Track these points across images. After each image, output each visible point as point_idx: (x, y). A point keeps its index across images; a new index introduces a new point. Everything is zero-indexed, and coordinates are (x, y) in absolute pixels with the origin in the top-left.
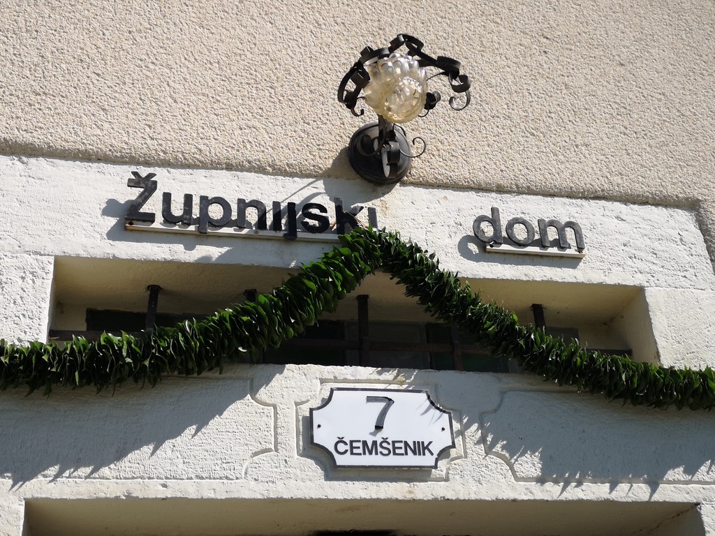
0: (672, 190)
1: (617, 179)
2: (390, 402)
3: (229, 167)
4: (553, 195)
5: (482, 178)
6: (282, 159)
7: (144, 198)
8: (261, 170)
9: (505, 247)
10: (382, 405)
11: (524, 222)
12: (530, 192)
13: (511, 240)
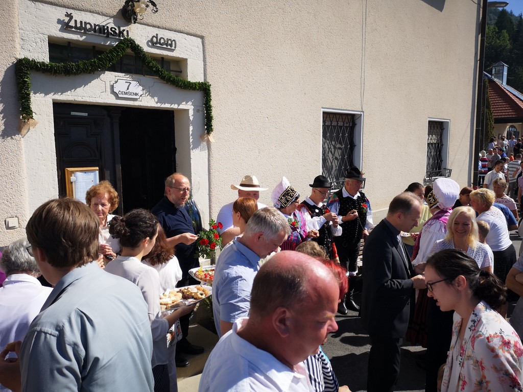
0: (199, 33)
1: (186, 28)
2: (130, 83)
3: (90, 12)
4: (171, 30)
5: (155, 23)
6: (104, 11)
7: (70, 21)
8: (98, 14)
9: (158, 45)
10: (129, 84)
11: (164, 39)
12: (166, 29)
13: (160, 43)
